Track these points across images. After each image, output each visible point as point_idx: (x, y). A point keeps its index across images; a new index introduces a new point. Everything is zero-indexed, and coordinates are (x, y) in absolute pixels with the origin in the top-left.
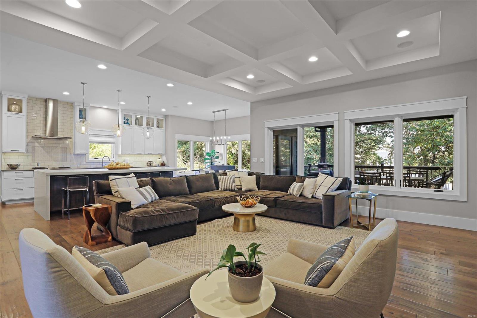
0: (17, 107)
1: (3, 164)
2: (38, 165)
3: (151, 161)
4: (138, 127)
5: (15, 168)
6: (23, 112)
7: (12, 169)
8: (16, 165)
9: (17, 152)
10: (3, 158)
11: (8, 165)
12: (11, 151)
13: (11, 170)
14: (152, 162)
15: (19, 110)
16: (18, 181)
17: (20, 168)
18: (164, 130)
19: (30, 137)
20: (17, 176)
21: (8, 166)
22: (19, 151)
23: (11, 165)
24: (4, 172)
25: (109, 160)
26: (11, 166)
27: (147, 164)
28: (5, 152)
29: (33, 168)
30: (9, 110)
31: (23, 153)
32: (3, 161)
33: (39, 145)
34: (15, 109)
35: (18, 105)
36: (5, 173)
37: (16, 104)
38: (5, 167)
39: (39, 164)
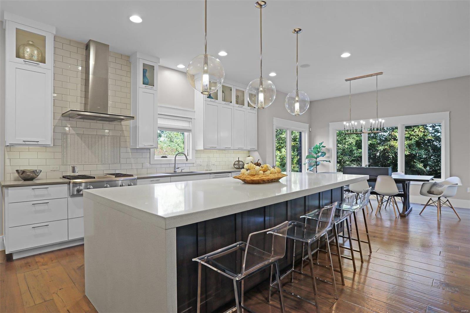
0: (36, 52)
1: (9, 169)
2: (74, 171)
3: (240, 161)
4: (225, 104)
5: (32, 179)
6: (46, 63)
7: (25, 180)
8: (34, 172)
9: (36, 144)
10: (7, 157)
11: (17, 171)
12: (24, 143)
13: (22, 182)
14: (242, 161)
15: (40, 59)
16: (38, 208)
17: (42, 178)
18: (257, 112)
19: (59, 116)
20: (36, 196)
21: (17, 175)
22: (39, 143)
23: (24, 172)
24: (9, 188)
25: (187, 160)
26: (24, 175)
27: (234, 165)
28: (12, 145)
29: (64, 177)
30: (18, 56)
31: (45, 146)
32: (7, 161)
33: (74, 130)
34: (32, 56)
35: (38, 49)
36: (11, 191)
37: (32, 45)
38: (11, 178)
39: (77, 169)
